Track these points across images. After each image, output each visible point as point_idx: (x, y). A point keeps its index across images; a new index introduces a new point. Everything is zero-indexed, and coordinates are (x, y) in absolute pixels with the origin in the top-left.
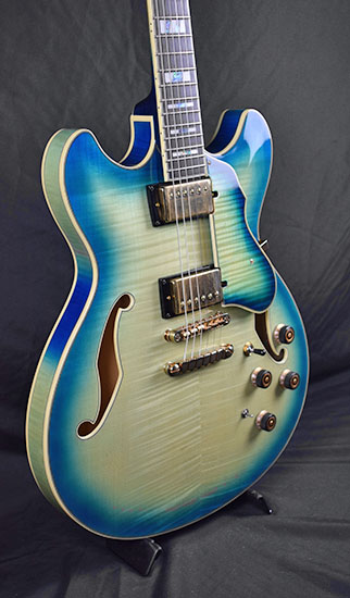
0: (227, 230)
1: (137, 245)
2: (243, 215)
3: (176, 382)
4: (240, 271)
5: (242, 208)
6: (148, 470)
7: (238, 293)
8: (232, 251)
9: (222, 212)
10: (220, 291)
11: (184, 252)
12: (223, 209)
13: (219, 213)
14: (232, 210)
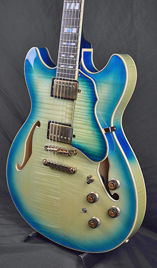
0: (82, 111)
1: (44, 102)
2: (94, 107)
3: (51, 170)
4: (84, 135)
5: (94, 104)
6: (37, 201)
7: (81, 145)
8: (82, 122)
9: (81, 101)
10: (71, 139)
11: (64, 113)
12: (82, 99)
13: (79, 101)
14: (87, 102)
